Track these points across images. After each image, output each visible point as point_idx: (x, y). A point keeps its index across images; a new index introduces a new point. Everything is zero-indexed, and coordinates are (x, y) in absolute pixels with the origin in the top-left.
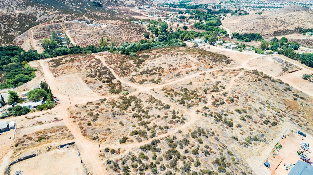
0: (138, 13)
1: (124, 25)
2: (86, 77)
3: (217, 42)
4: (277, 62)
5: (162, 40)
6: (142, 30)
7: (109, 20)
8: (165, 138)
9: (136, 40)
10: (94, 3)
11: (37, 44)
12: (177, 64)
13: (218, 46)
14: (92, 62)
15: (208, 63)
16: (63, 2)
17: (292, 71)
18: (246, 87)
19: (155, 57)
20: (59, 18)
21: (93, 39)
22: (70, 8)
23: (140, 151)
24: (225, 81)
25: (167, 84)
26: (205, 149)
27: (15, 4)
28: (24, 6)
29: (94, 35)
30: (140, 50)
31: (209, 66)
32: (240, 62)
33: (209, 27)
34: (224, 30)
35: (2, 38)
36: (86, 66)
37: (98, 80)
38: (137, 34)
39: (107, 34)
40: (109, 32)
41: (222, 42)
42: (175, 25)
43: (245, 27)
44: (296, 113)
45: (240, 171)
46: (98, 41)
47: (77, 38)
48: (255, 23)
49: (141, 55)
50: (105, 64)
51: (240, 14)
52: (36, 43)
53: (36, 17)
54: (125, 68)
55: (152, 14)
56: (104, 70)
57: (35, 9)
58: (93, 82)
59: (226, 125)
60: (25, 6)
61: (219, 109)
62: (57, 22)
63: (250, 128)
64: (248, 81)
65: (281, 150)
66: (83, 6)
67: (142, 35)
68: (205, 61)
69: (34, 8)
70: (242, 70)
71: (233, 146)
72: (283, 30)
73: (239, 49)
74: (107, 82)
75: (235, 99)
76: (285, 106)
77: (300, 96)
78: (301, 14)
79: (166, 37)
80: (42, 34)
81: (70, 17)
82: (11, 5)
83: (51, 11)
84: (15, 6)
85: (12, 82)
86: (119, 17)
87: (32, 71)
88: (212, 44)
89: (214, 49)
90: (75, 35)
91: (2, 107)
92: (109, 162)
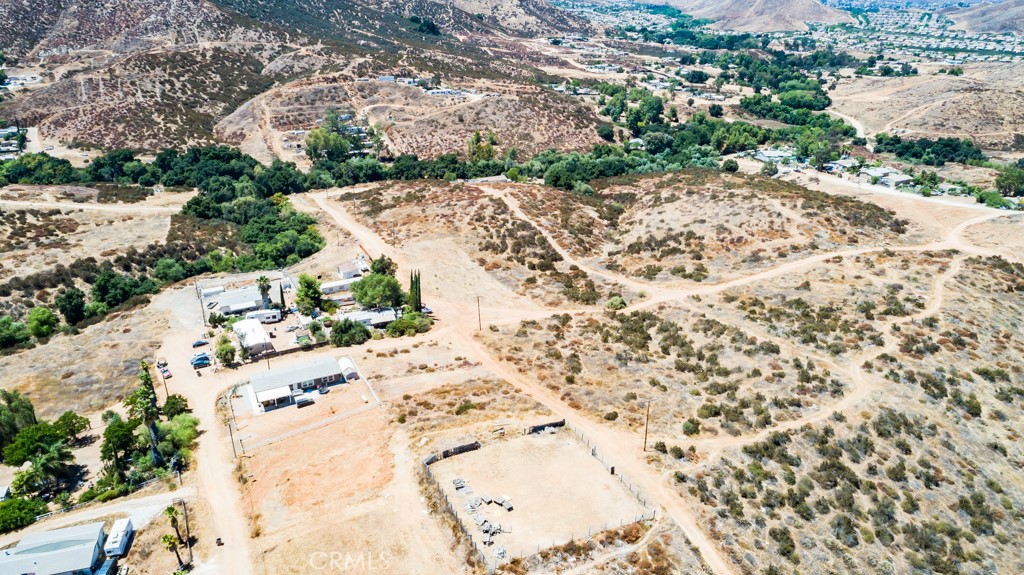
0: (552, 58)
1: (527, 96)
2: (481, 250)
3: (840, 161)
5: (656, 147)
6: (582, 116)
7: (479, 78)
8: (802, 430)
9: (578, 144)
10: (415, 20)
11: (286, 145)
12: (740, 226)
13: (846, 175)
14: (482, 207)
15: (838, 228)
16: (324, 15)
18: (986, 305)
19: (657, 201)
20: (337, 68)
21: (447, 136)
22: (349, 37)
23: (749, 460)
24: (915, 284)
25: (730, 285)
26: (921, 470)
27: (199, 21)
28: (225, 25)
29: (449, 122)
31: (846, 238)
32: (937, 229)
33: (795, 112)
34: (845, 124)
35: (185, 123)
36: (469, 217)
37: (515, 261)
38: (577, 127)
39: (486, 121)
40: (492, 117)
41: (857, 164)
42: (687, 106)
43: (914, 115)
46: (461, 143)
47: (399, 132)
48: (948, 105)
49: (606, 191)
50: (521, 215)
51: (887, 72)
52: (281, 139)
53: (261, 60)
54: (581, 231)
55: (599, 63)
57: (255, 37)
58: (503, 266)
59: (961, 412)
60: (227, 26)
61: (930, 364)
62: (334, 80)
64: (987, 289)
66: (382, 30)
67: (591, 130)
68: (828, 220)
69: (251, 34)
70: (955, 256)
71: (996, 468)
73: (919, 187)
74: (543, 267)
75: (967, 339)
79: (672, 141)
80: (295, 113)
81: (370, 65)
82: (187, 23)
83: (301, 45)
84: (199, 27)
85: (272, 251)
86: (499, 69)
87: (308, 224)
88: (824, 168)
89: (831, 185)
90: (390, 122)
91: (282, 320)
92: (681, 479)
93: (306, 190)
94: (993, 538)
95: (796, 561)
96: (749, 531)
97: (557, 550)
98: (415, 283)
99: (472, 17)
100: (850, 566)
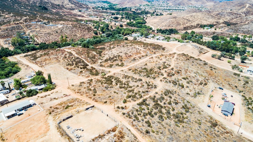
0: (80, 15)
1: (74, 25)
2: (67, 66)
3: (150, 35)
4: (194, 47)
5: (108, 36)
6: (89, 29)
7: (61, 21)
8: (149, 97)
9: (89, 37)
10: (40, 6)
11: (5, 43)
12: (130, 52)
13: (151, 38)
14: (66, 55)
15: (151, 50)
16: (12, 6)
17: (204, 53)
18: (182, 64)
19: (110, 48)
20: (18, 20)
21: (53, 37)
22: (21, 12)
23: (139, 106)
24: (168, 61)
25: (130, 66)
26: (174, 101)
29: (53, 33)
30: (94, 44)
31: (153, 52)
32: (171, 49)
33: (139, 25)
34: (150, 27)
36: (62, 57)
37: (76, 67)
38: (88, 32)
39: (64, 32)
40: (65, 31)
41: (153, 36)
42: (114, 25)
43: (164, 24)
44: (214, 78)
45: (197, 111)
46: (58, 38)
47: (39, 37)
48: (170, 21)
49: (98, 47)
50: (76, 56)
51: (157, 15)
52: (3, 41)
54: (92, 58)
55: (92, 16)
56: (78, 60)
58: (73, 69)
59: (180, 87)
61: (173, 78)
62: (18, 24)
63: (194, 88)
64: (182, 60)
65: (213, 98)
66: (31, 9)
67: (92, 32)
68: (149, 49)
70: (175, 54)
71: (188, 98)
72: (189, 26)
73: (166, 40)
74: (84, 68)
75: (180, 72)
76: (207, 74)
77: (213, 67)
78: (199, 14)
79: (112, 34)
80: (7, 34)
81: (28, 19)
83: (6, 14)
85: (4, 73)
86: (66, 18)
87: (15, 64)
88: (147, 37)
89: (149, 41)
90: (37, 34)
91: (10, 92)
92: (124, 114)
93: (13, 55)
94: (189, 113)
95: (152, 127)
96: (141, 123)
97: (96, 138)
98: (49, 76)
99: (57, 5)
100: (163, 125)
